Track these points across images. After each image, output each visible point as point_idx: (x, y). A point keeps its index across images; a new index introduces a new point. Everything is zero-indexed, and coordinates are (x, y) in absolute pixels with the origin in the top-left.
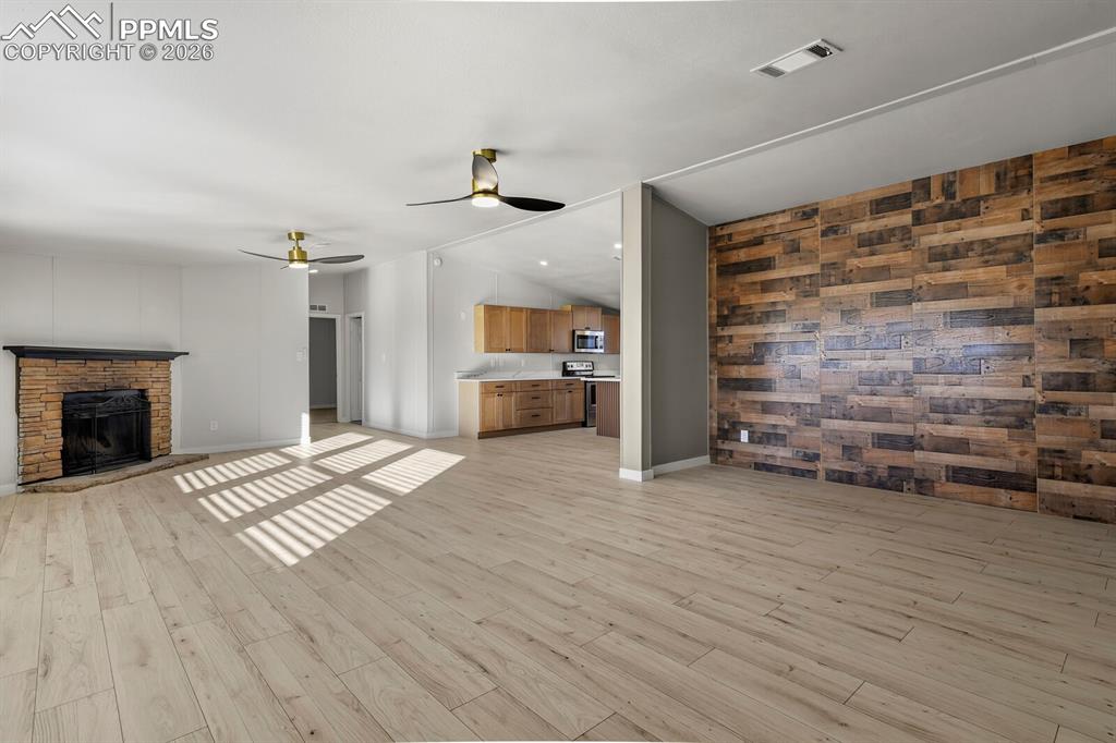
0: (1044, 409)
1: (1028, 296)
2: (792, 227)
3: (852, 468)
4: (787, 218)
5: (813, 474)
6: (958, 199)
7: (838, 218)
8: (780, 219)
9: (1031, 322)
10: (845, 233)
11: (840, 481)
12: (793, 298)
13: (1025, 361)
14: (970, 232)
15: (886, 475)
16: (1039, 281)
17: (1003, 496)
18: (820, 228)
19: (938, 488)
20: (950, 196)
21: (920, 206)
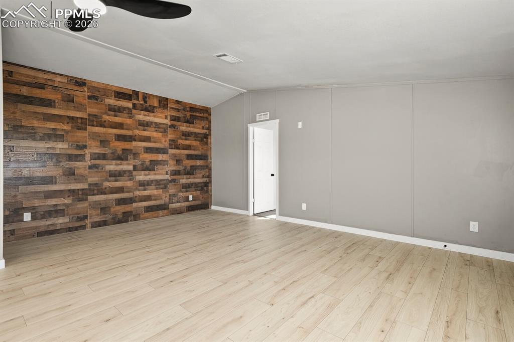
0: (171, 182)
1: (167, 144)
2: (69, 87)
3: (106, 218)
4: (65, 80)
5: (83, 227)
6: (148, 104)
7: (98, 93)
8: (59, 79)
9: (168, 153)
10: (102, 101)
11: (100, 226)
12: (69, 128)
13: (166, 166)
14: (151, 118)
15: (121, 217)
16: (170, 140)
17: (161, 213)
18: (87, 94)
19: (142, 216)
20: (146, 102)
21: (135, 102)
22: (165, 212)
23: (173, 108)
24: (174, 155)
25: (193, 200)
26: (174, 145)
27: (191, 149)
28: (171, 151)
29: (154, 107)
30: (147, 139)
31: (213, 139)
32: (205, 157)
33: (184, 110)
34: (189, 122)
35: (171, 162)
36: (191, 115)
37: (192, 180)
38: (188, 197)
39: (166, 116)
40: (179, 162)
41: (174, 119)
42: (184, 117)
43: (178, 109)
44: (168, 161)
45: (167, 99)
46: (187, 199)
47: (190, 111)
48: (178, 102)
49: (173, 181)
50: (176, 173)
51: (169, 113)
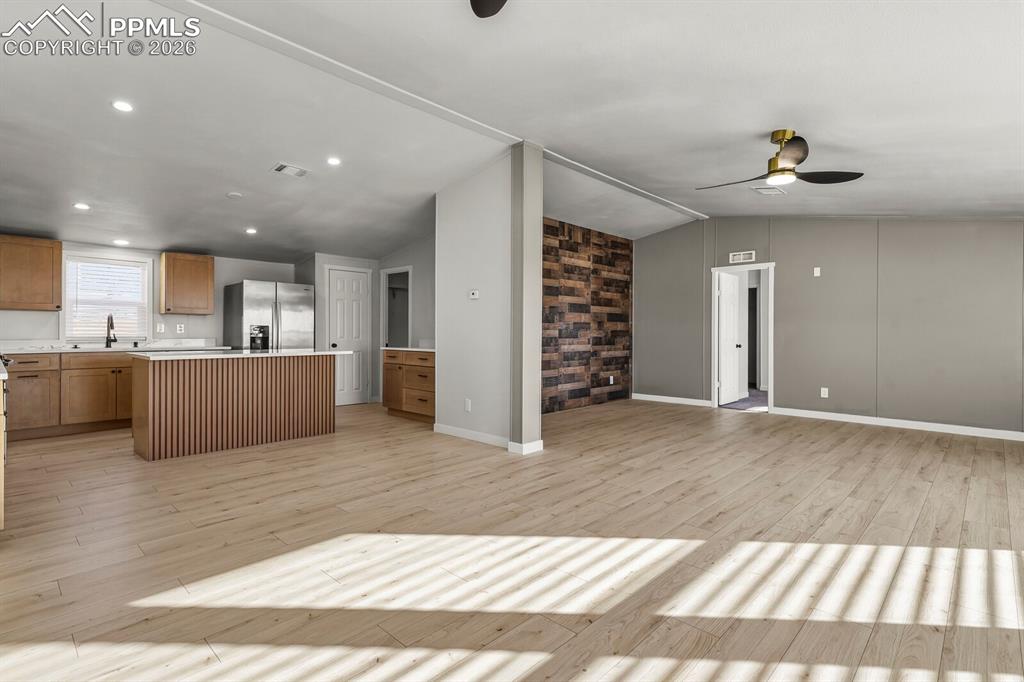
0: (592, 355)
1: (589, 299)
6: (572, 241)
9: (590, 312)
13: (588, 331)
14: (575, 261)
16: (592, 292)
17: (583, 400)
19: (566, 404)
20: (570, 238)
21: (561, 238)
22: (587, 399)
23: (596, 244)
24: (596, 316)
25: (614, 384)
26: (597, 300)
27: (611, 306)
28: (594, 309)
29: (578, 244)
30: (571, 292)
31: (634, 290)
32: (624, 318)
33: (606, 245)
34: (611, 264)
35: (593, 326)
36: (613, 253)
37: (613, 353)
38: (608, 379)
39: (589, 257)
40: (600, 324)
41: (598, 260)
42: (606, 256)
43: (600, 246)
44: (589, 324)
45: (590, 230)
46: (607, 383)
47: (611, 248)
48: (600, 235)
49: (595, 353)
50: (597, 342)
51: (592, 252)
